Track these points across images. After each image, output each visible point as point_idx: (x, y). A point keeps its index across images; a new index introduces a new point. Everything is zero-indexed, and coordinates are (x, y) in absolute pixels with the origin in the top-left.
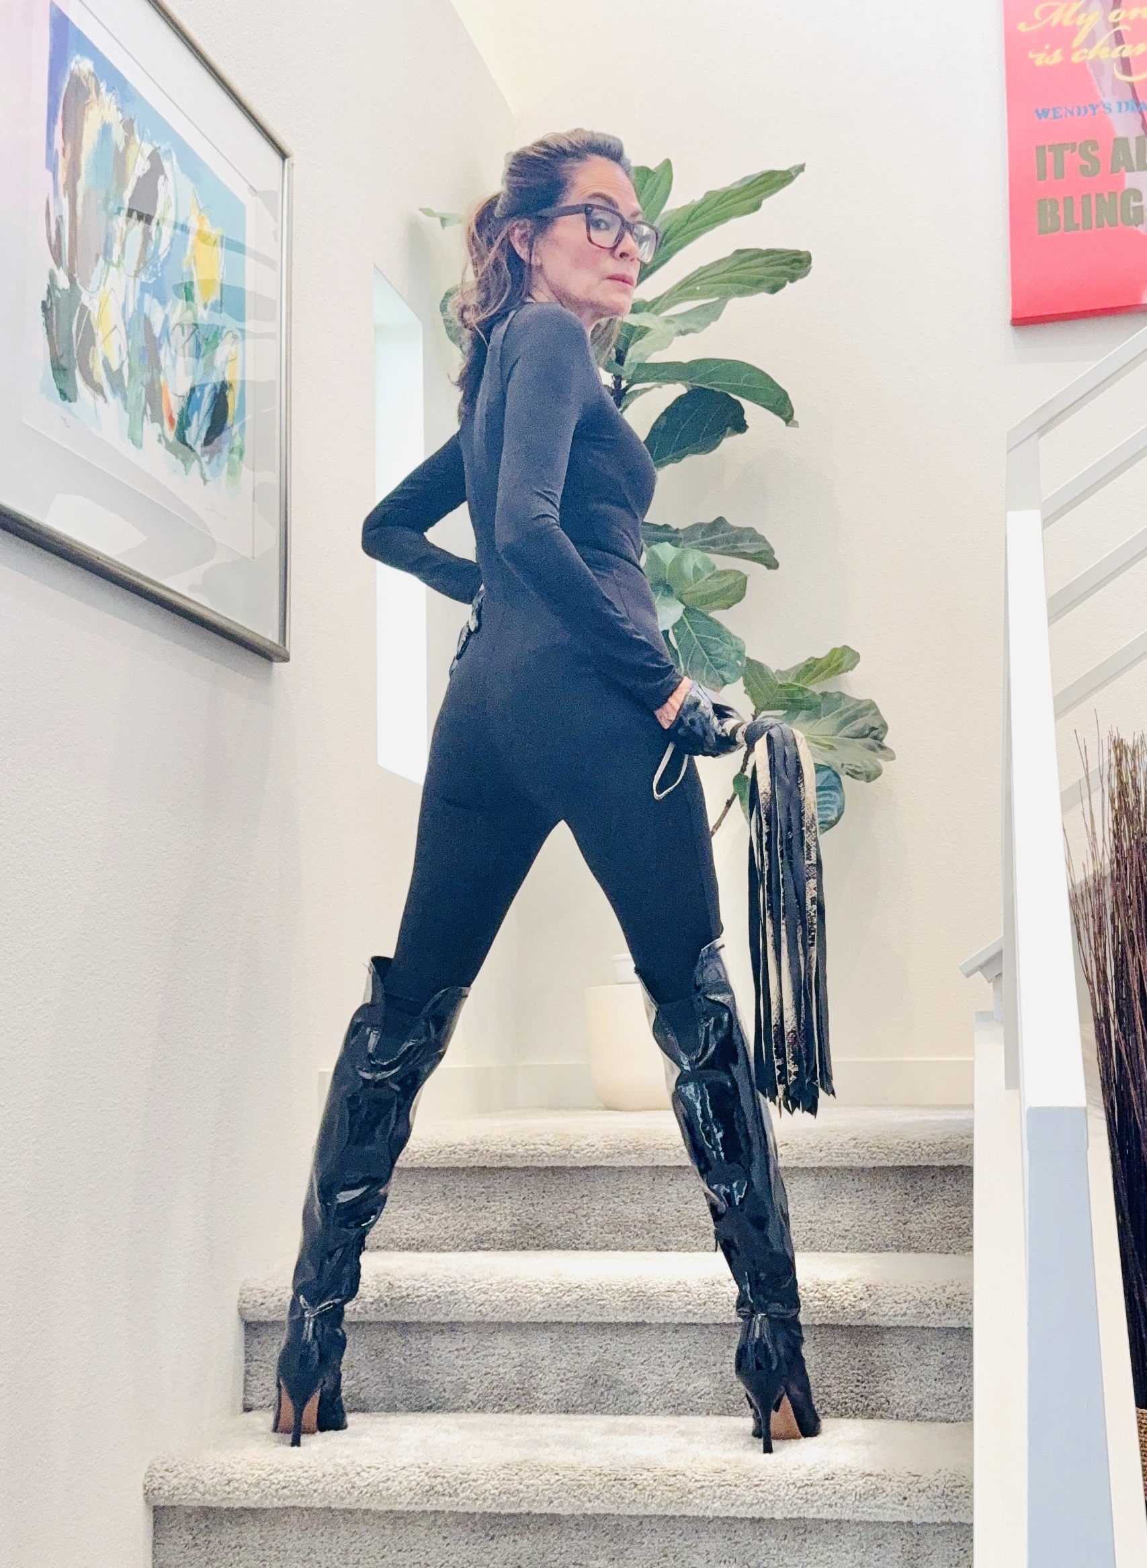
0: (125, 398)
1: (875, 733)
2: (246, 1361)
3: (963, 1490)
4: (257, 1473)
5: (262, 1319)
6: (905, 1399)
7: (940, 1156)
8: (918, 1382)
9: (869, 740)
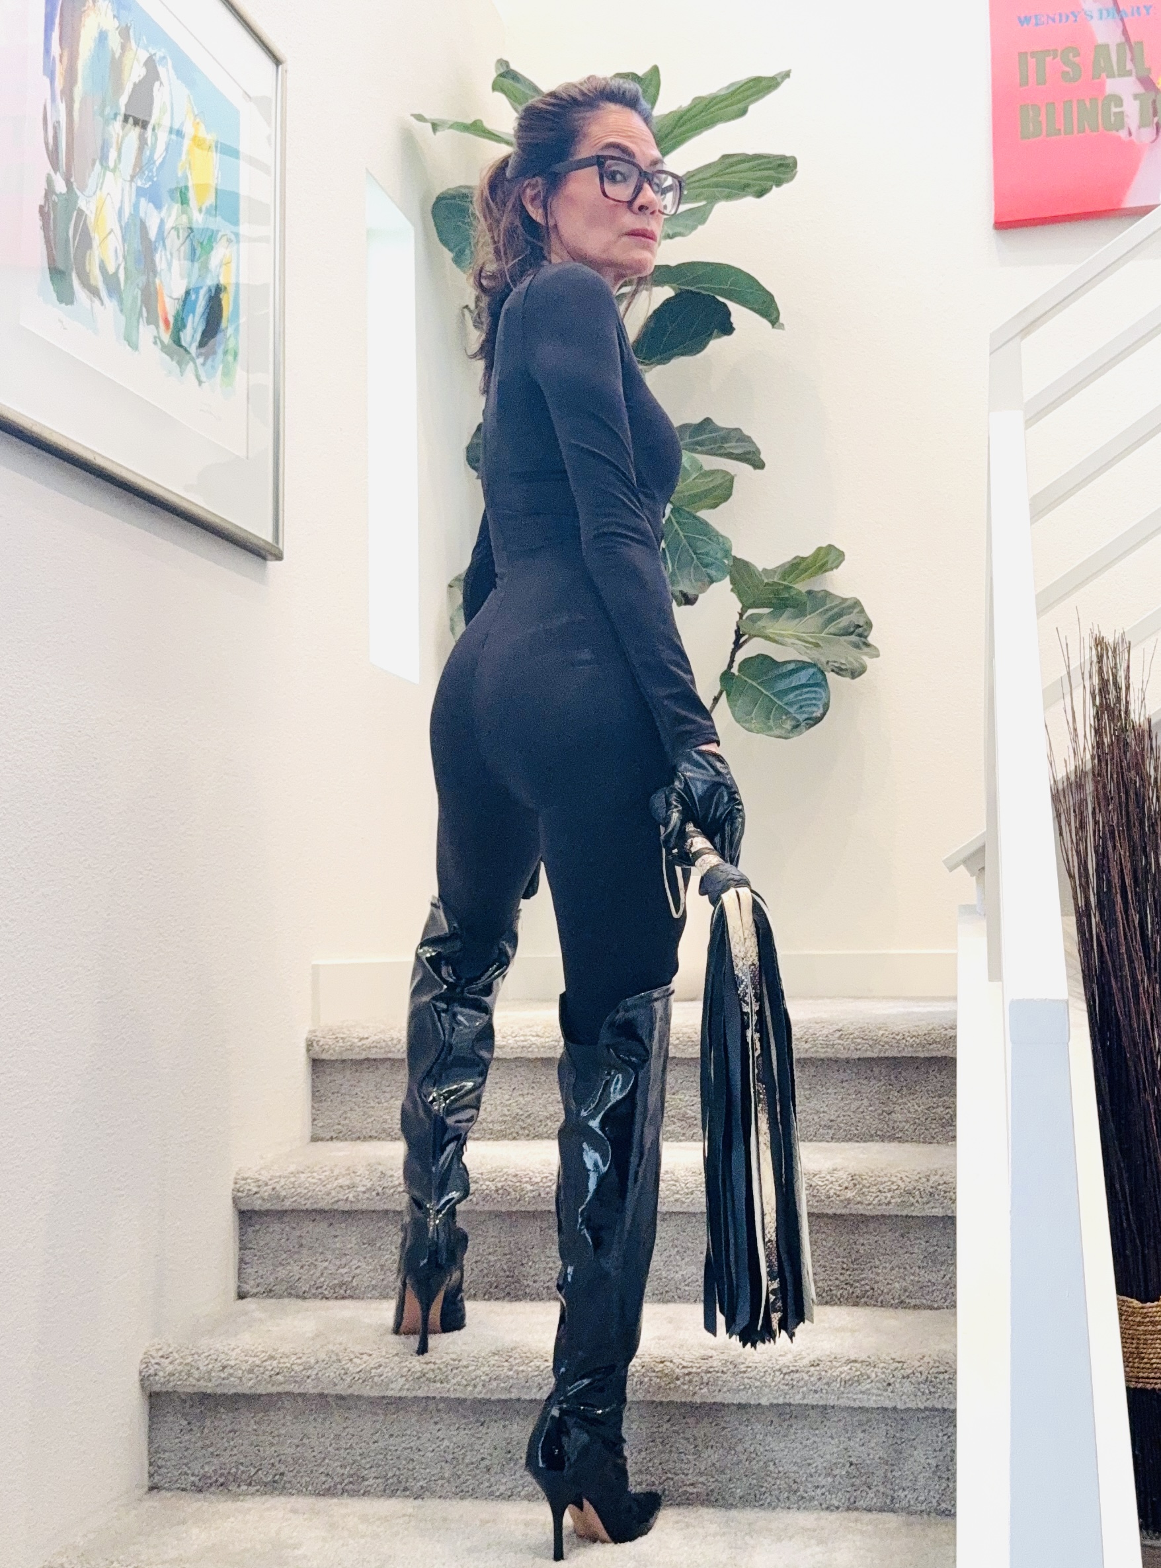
0: (121, 302)
1: (860, 630)
2: (241, 1249)
3: (947, 1376)
4: (251, 1360)
5: (257, 1208)
6: (889, 1286)
7: (924, 1047)
8: (902, 1270)
9: (853, 638)
